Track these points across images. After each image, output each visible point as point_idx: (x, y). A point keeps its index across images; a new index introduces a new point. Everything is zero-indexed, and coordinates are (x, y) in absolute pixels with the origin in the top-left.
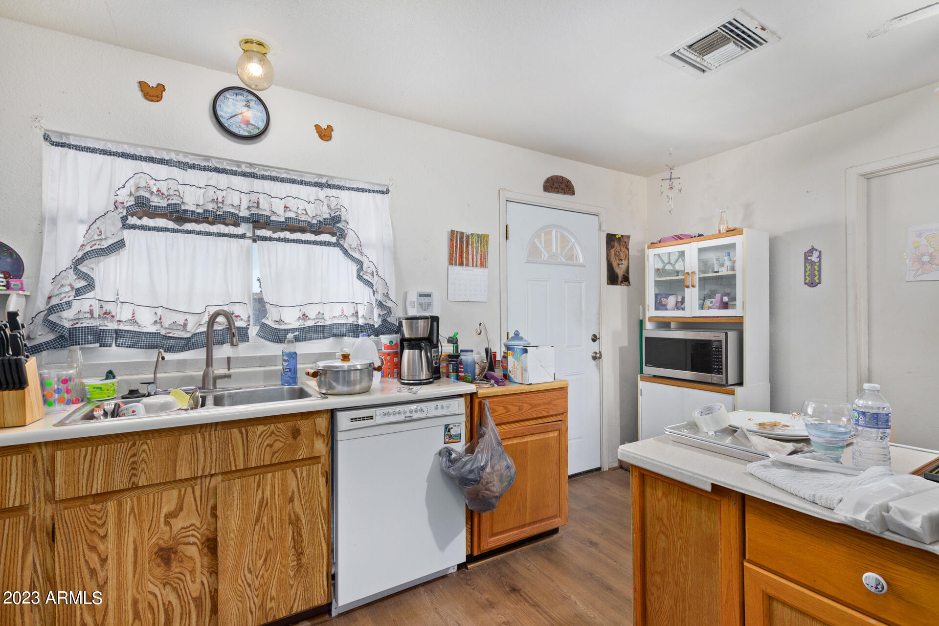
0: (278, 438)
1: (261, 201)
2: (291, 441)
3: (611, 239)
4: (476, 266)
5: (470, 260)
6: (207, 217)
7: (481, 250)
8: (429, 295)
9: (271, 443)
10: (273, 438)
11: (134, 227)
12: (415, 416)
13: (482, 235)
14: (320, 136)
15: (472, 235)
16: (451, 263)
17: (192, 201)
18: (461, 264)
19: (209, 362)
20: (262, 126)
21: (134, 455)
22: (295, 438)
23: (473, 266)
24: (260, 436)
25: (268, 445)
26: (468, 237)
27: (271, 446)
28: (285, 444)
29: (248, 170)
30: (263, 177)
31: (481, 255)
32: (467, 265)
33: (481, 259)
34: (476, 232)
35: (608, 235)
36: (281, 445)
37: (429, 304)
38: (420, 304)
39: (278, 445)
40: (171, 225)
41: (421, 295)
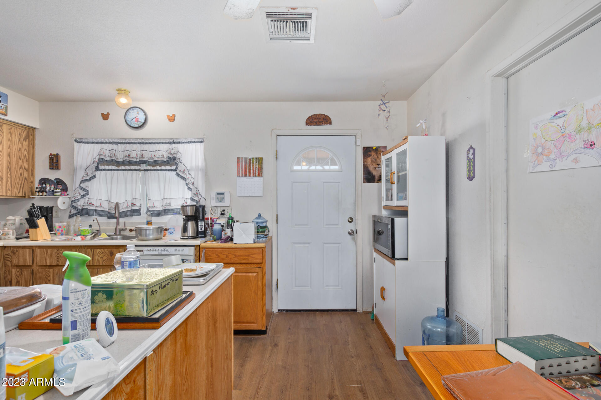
0: (105, 255)
1: (144, 154)
2: (110, 257)
3: (367, 151)
4: (256, 176)
5: (252, 173)
6: (124, 163)
7: (258, 167)
8: (223, 194)
9: (102, 256)
10: (103, 255)
11: (101, 170)
12: (163, 253)
13: (259, 158)
14: (169, 120)
15: (253, 158)
16: (239, 176)
17: (120, 157)
18: (246, 175)
19: (118, 223)
20: (143, 121)
21: (58, 254)
22: (111, 256)
23: (253, 176)
24: (98, 253)
25: (101, 257)
26: (250, 160)
27: (102, 258)
28: (108, 258)
29: (140, 141)
30: (146, 143)
31: (258, 169)
32: (250, 176)
33: (258, 172)
34: (255, 157)
35: (364, 148)
36: (106, 258)
37: (223, 199)
38: (218, 198)
39: (105, 258)
40: (113, 167)
41: (218, 194)
